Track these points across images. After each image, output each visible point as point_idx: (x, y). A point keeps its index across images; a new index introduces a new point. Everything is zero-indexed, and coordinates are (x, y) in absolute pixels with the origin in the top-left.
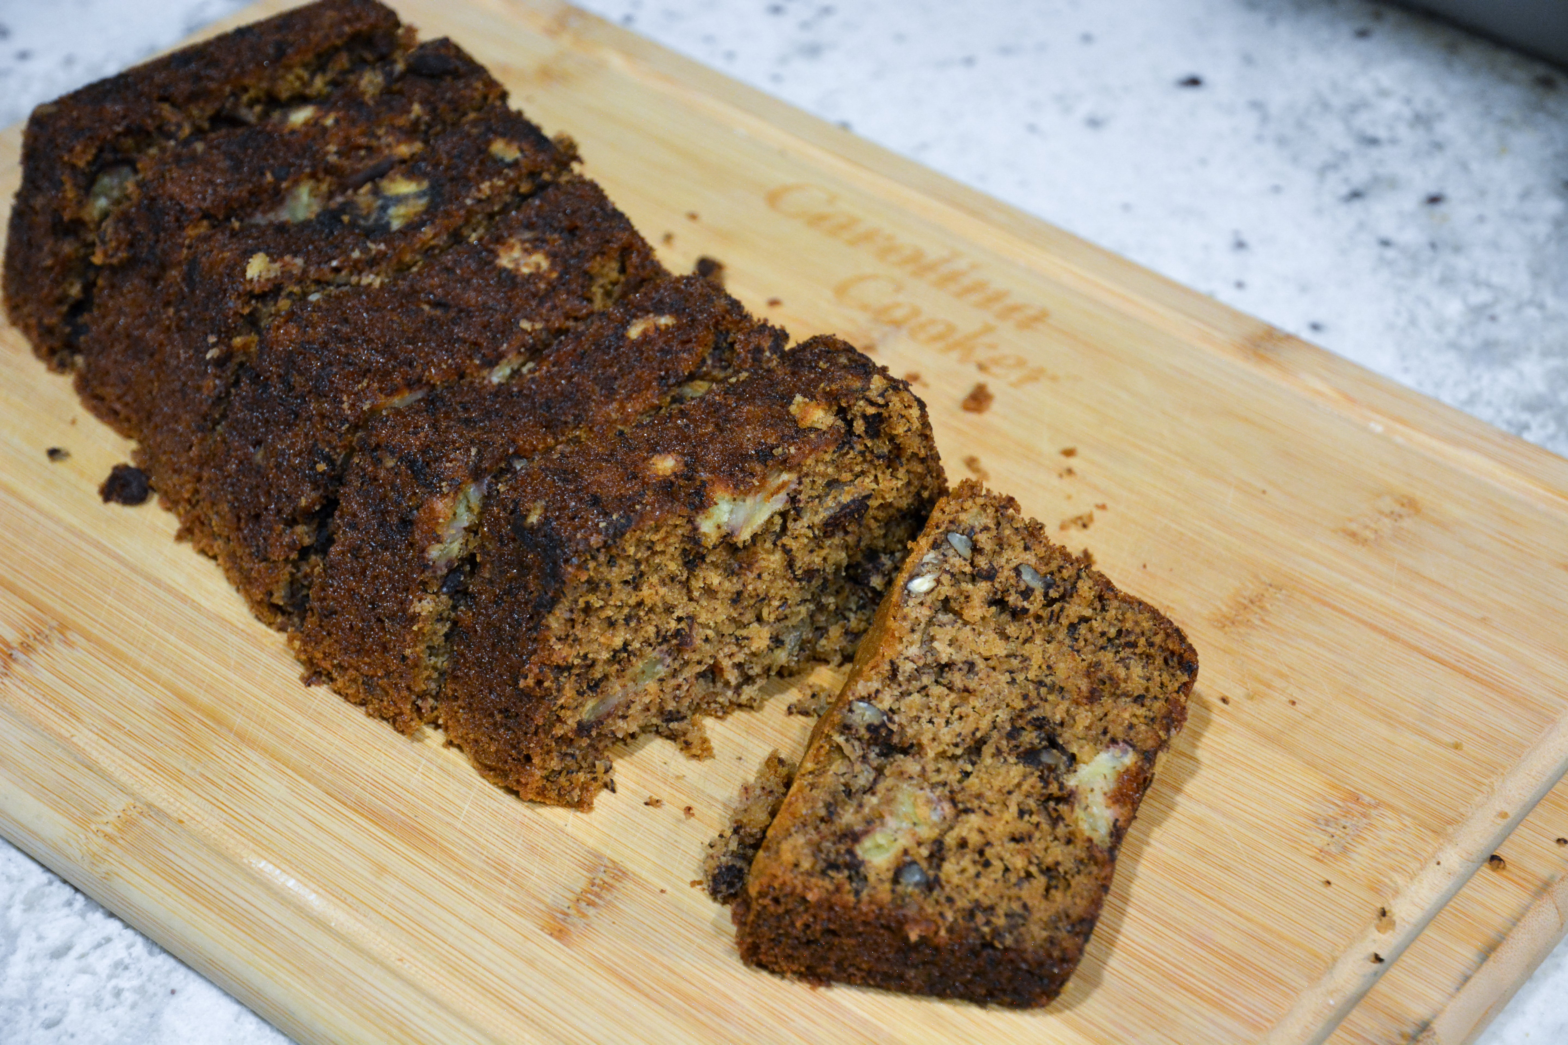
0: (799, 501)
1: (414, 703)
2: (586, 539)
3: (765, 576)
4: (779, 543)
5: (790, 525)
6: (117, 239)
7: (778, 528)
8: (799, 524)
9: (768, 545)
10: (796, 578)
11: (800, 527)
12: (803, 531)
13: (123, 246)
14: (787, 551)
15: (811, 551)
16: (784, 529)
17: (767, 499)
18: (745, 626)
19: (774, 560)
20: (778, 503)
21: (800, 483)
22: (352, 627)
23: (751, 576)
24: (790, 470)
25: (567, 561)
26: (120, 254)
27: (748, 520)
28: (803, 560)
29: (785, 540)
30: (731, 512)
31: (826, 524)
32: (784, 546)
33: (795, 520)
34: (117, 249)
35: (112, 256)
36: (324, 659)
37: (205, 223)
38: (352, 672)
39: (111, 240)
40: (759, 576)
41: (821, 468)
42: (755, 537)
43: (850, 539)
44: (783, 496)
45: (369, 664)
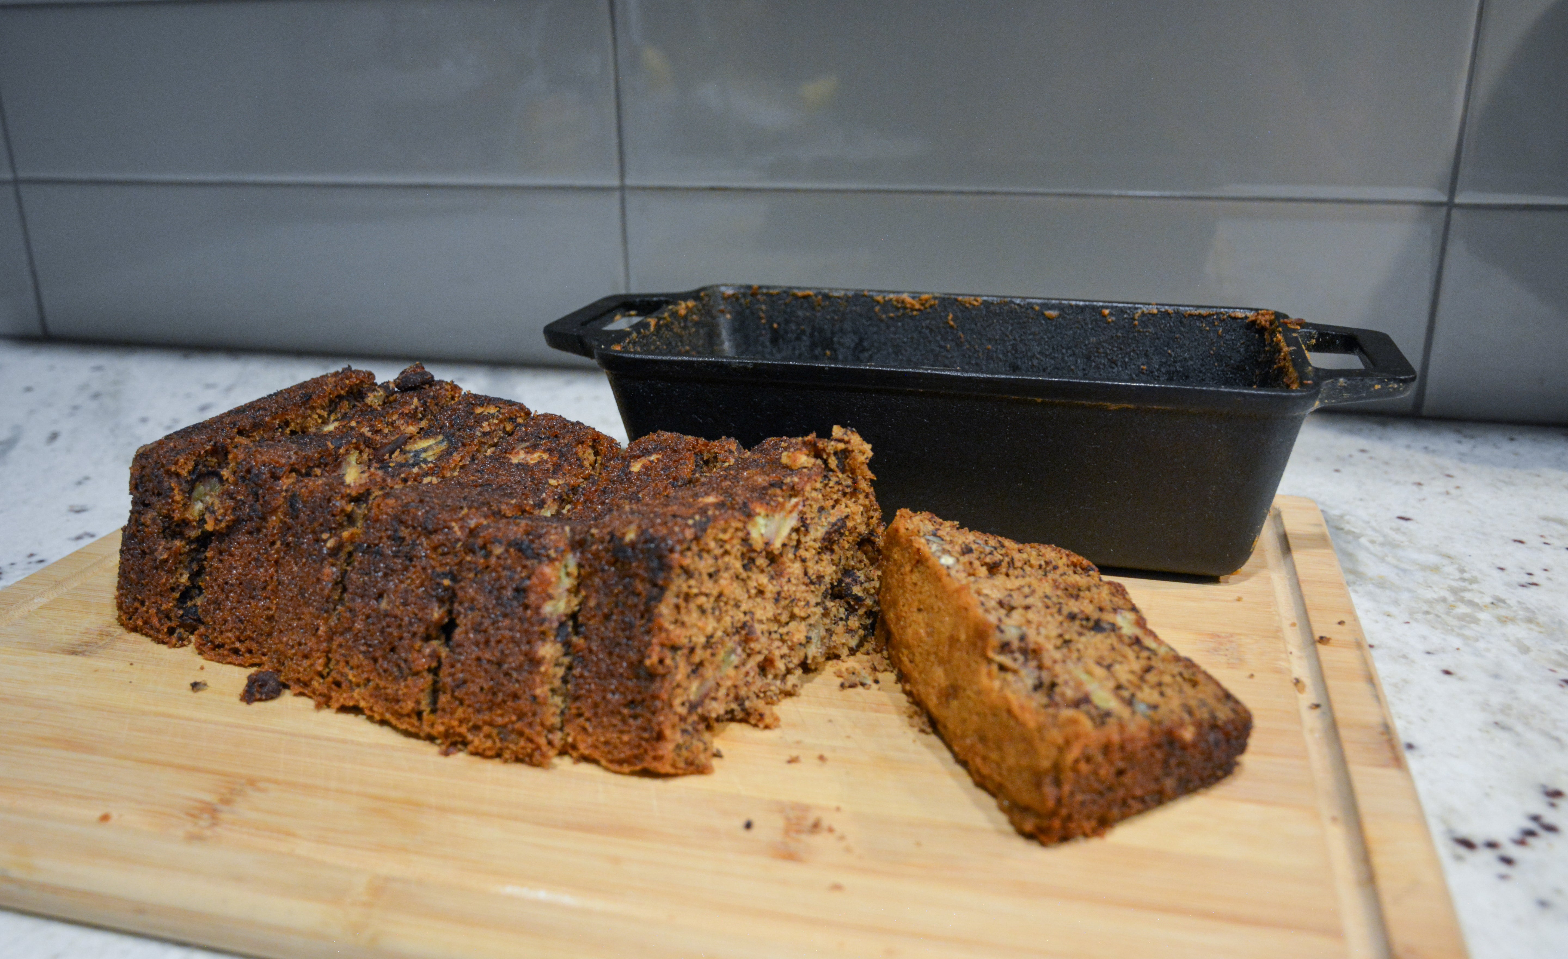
0: (806, 519)
1: (546, 737)
2: (682, 531)
3: (793, 581)
4: (798, 554)
5: (803, 539)
6: (223, 508)
7: (795, 543)
8: (808, 538)
9: (791, 556)
10: (812, 583)
11: (807, 540)
12: (812, 543)
13: (229, 512)
14: (803, 561)
15: (817, 562)
16: (799, 542)
17: (785, 517)
18: (787, 623)
19: (796, 568)
20: (793, 521)
21: (804, 506)
22: (482, 689)
23: (784, 580)
24: (795, 496)
25: (672, 551)
26: (227, 518)
27: (778, 531)
28: (814, 569)
29: (802, 552)
30: (766, 526)
31: (824, 539)
32: (800, 557)
33: (805, 535)
34: (225, 515)
35: (221, 521)
36: (460, 726)
37: (294, 474)
38: (486, 729)
39: (219, 509)
40: (789, 581)
41: (814, 494)
42: (784, 545)
43: (835, 557)
44: (795, 515)
45: (502, 715)
